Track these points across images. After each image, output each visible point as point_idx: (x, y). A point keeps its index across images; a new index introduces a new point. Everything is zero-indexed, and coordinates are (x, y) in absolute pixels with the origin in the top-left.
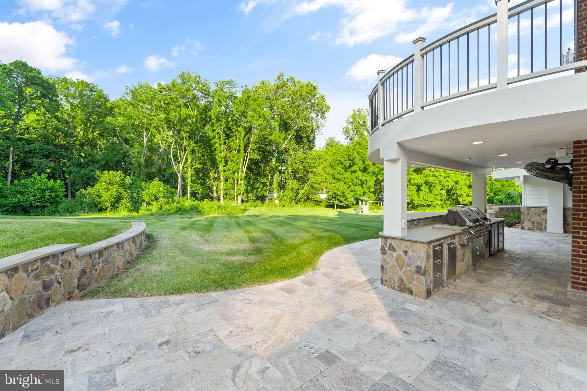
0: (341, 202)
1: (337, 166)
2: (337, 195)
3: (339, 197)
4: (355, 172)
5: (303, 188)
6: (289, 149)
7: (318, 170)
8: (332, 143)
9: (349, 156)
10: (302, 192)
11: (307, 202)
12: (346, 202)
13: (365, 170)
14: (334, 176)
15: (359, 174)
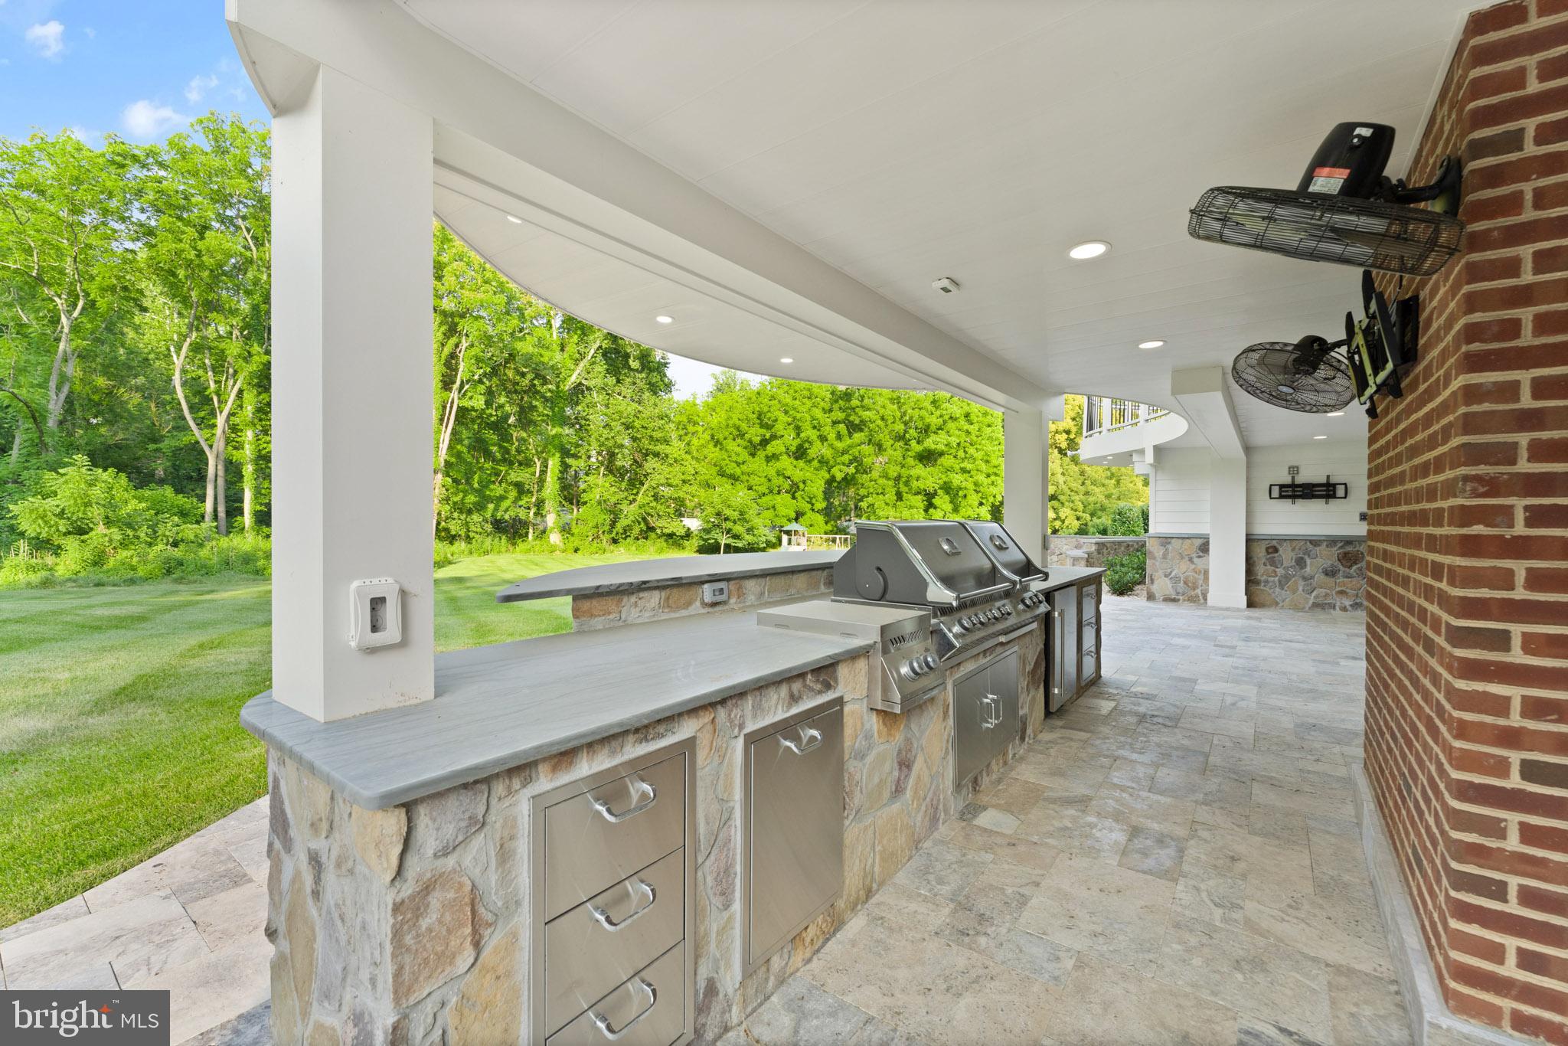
0: (736, 537)
1: (729, 441)
2: (726, 519)
3: (729, 525)
4: (775, 457)
5: (634, 500)
6: (589, 389)
7: (675, 449)
8: (729, 386)
9: (760, 415)
10: (630, 512)
11: (646, 538)
12: (749, 538)
13: (800, 453)
14: (721, 468)
15: (786, 463)
